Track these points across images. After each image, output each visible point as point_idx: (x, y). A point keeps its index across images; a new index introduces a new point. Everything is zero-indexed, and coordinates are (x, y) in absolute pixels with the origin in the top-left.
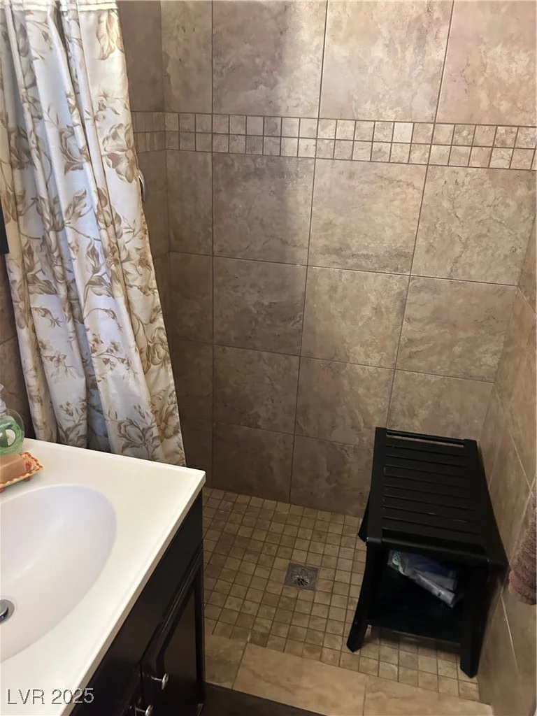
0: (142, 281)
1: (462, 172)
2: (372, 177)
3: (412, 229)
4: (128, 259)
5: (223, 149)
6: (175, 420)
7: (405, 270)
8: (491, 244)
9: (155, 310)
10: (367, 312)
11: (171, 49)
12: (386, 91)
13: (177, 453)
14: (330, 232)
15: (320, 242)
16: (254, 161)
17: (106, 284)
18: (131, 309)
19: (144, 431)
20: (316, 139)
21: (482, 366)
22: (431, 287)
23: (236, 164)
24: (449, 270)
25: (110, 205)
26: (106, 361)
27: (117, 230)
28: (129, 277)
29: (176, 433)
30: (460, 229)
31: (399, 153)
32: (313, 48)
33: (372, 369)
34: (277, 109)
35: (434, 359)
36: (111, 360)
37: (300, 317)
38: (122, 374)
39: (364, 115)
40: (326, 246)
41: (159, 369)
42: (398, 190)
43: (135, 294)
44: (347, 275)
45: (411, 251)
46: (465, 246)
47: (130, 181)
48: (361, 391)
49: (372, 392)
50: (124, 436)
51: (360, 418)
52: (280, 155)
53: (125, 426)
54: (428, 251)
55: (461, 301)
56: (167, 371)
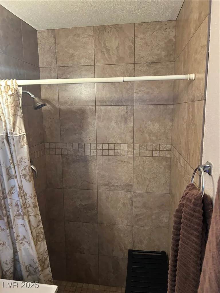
0: (34, 213)
1: (144, 158)
2: (116, 160)
3: (131, 176)
4: (29, 206)
5: (65, 153)
6: (48, 262)
7: (131, 190)
8: (158, 180)
9: (39, 222)
10: (120, 205)
11: (46, 124)
12: (117, 135)
13: (49, 274)
14: (104, 178)
15: (101, 182)
16: (76, 157)
17: (21, 215)
18: (31, 223)
19: (36, 269)
20: (96, 149)
21: (163, 222)
22: (141, 195)
23: (70, 158)
24: (146, 189)
25: (23, 190)
26: (21, 243)
27: (25, 198)
28: (30, 213)
29: (48, 266)
30: (147, 176)
31: (124, 153)
32: (93, 123)
33: (125, 226)
34: (83, 141)
35: (146, 221)
36: (23, 242)
37: (96, 209)
38: (27, 248)
39: (111, 142)
40: (103, 183)
41: (41, 243)
42: (125, 164)
43: (32, 218)
44: (111, 192)
45: (132, 184)
46: (150, 181)
47: (30, 182)
48: (122, 235)
49: (126, 235)
50: (28, 271)
51: (123, 246)
52: (85, 155)
53: (28, 267)
54: (138, 183)
55: (152, 200)
56: (44, 243)
